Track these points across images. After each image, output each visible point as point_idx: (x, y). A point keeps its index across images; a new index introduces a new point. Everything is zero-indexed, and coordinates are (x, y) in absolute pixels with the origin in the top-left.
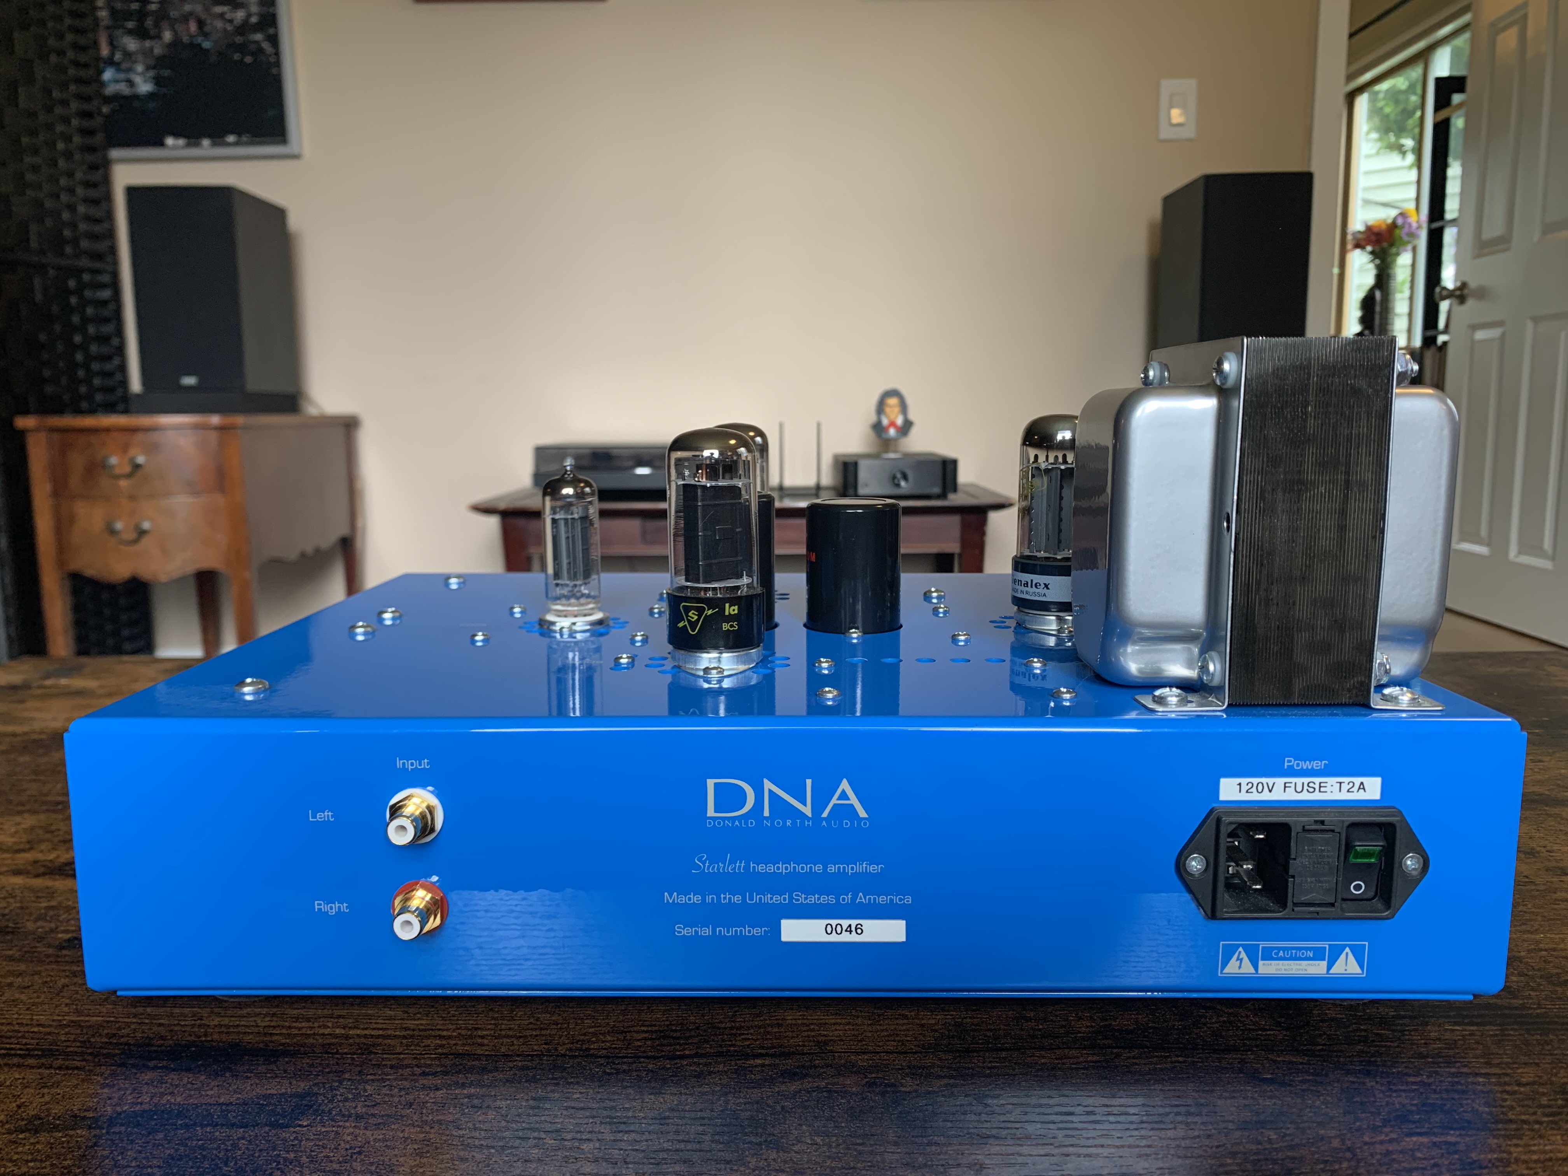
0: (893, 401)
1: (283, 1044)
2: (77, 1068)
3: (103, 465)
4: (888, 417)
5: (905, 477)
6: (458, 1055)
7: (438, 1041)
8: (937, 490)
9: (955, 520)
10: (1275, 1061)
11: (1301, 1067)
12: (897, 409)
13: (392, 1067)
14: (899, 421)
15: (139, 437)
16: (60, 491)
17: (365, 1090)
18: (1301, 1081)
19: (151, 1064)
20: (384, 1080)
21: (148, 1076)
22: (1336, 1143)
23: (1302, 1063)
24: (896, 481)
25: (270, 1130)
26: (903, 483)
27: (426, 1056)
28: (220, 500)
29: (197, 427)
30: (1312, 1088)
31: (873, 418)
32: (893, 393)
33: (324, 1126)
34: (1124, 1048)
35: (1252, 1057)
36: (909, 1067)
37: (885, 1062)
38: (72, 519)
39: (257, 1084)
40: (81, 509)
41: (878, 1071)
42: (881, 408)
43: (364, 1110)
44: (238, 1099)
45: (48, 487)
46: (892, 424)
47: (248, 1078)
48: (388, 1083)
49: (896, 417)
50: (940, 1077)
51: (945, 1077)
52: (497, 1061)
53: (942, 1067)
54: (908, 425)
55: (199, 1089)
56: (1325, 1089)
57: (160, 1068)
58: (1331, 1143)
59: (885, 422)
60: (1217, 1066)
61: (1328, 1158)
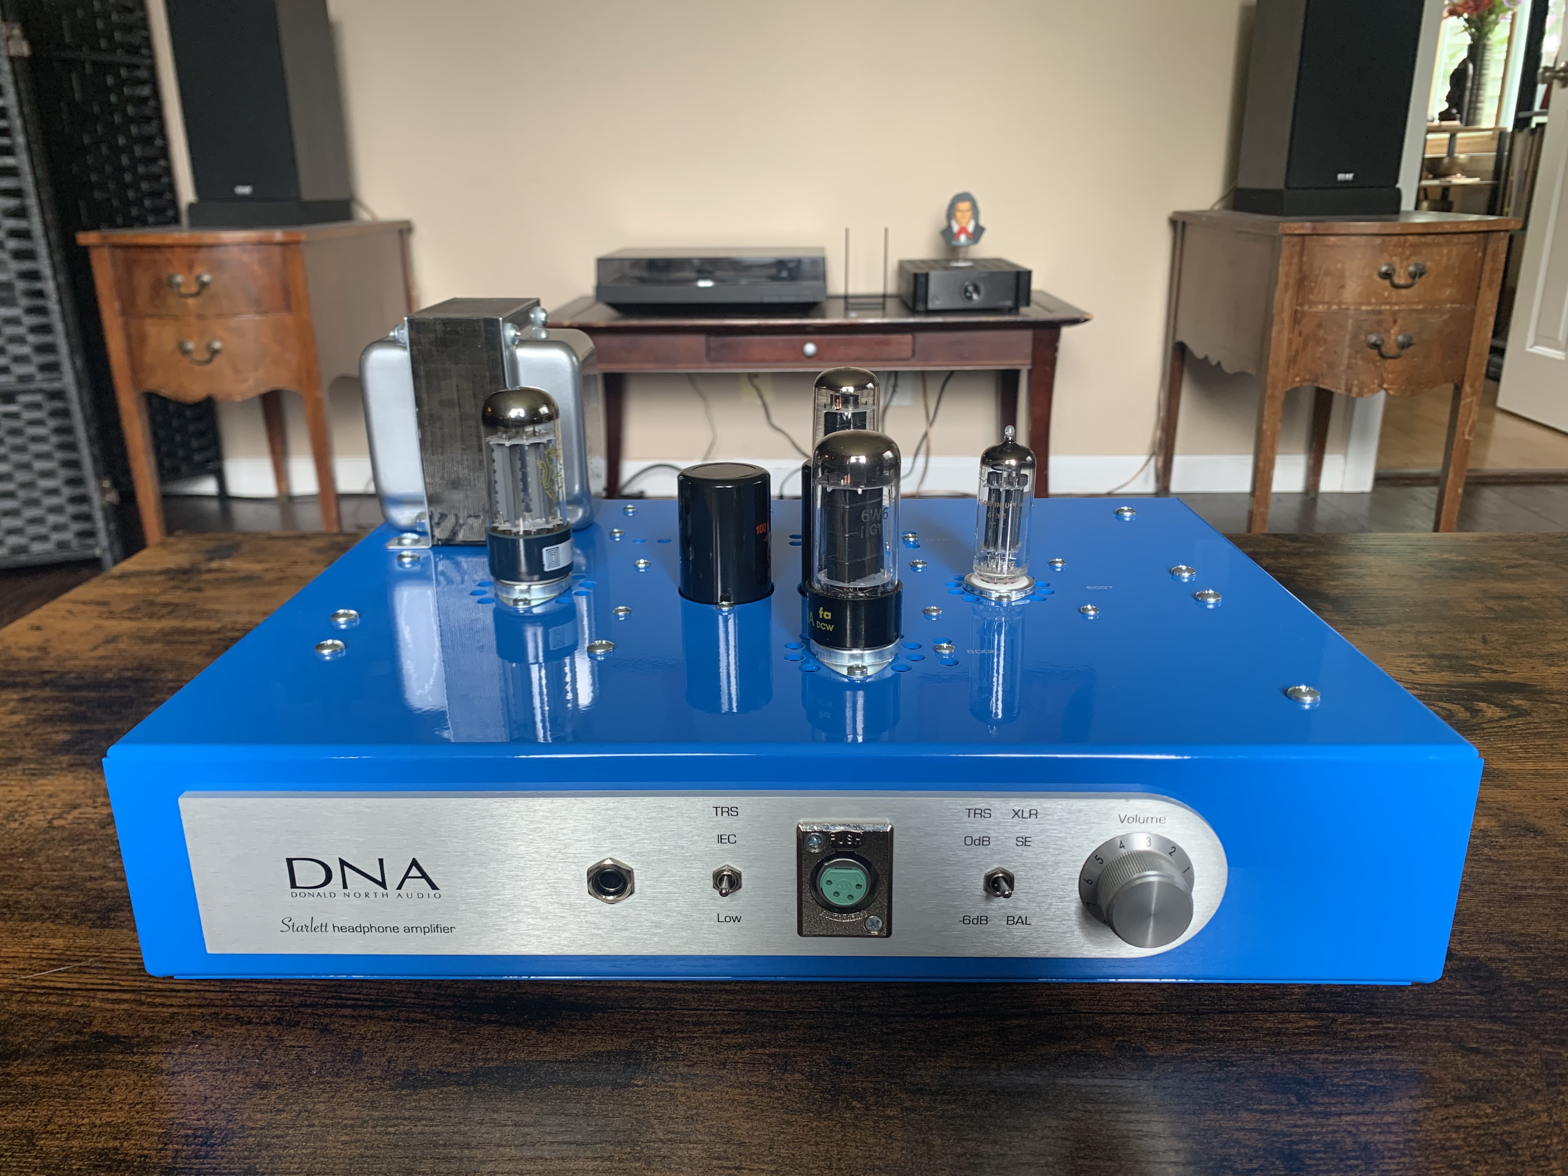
0: (964, 206)
1: (590, 998)
2: (421, 1021)
3: (171, 284)
4: (958, 222)
5: (977, 289)
6: (748, 1012)
7: (725, 996)
8: (1009, 303)
9: (1027, 335)
10: (1476, 1029)
11: (1501, 1035)
12: (969, 214)
13: (694, 1024)
14: (971, 228)
15: (202, 254)
16: (128, 309)
17: (680, 1050)
18: (1504, 1051)
19: (485, 1017)
20: (692, 1038)
21: (486, 1030)
22: (1545, 1118)
23: (1502, 1032)
24: (968, 295)
25: (613, 1090)
26: (975, 297)
27: (720, 1012)
28: (288, 319)
29: (260, 243)
30: (1515, 1058)
31: (944, 224)
32: (964, 197)
33: (656, 1086)
34: (1339, 1012)
35: (1455, 1024)
36: (1149, 1029)
37: (1126, 1024)
38: (143, 339)
39: (584, 1041)
40: (151, 328)
41: (1124, 1033)
42: (951, 213)
43: (686, 1070)
44: (573, 1056)
45: (117, 305)
46: (963, 230)
47: (573, 1034)
48: (696, 1041)
49: (968, 222)
50: (1179, 1041)
51: (1184, 1041)
52: (784, 1019)
53: (1179, 1030)
54: (979, 230)
55: (535, 1045)
56: (1527, 1060)
57: (492, 1022)
58: (1540, 1117)
59: (956, 228)
60: (1425, 1034)
61: (1540, 1133)
